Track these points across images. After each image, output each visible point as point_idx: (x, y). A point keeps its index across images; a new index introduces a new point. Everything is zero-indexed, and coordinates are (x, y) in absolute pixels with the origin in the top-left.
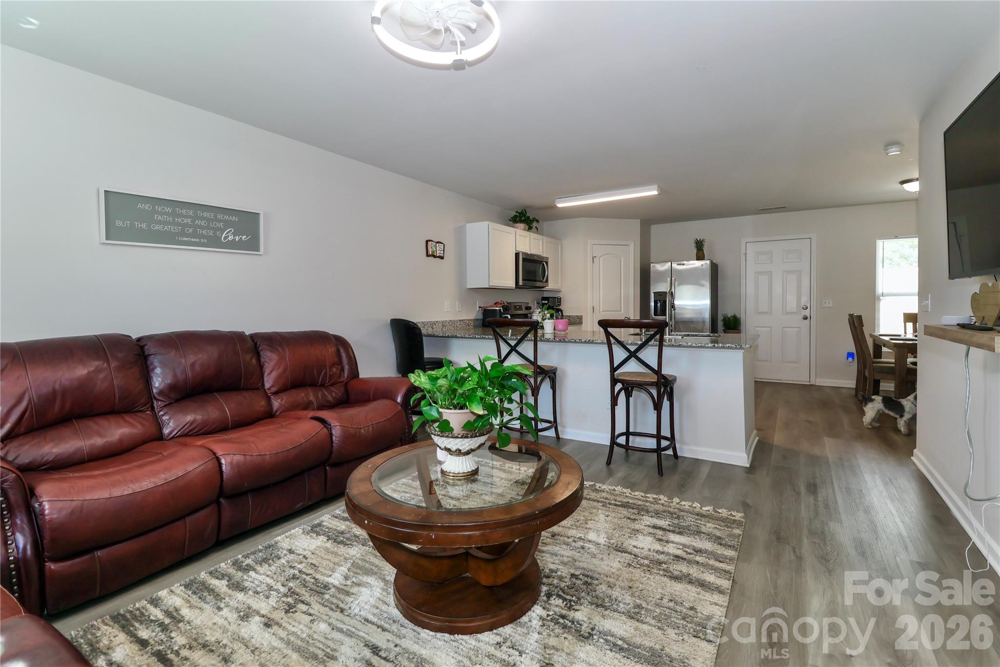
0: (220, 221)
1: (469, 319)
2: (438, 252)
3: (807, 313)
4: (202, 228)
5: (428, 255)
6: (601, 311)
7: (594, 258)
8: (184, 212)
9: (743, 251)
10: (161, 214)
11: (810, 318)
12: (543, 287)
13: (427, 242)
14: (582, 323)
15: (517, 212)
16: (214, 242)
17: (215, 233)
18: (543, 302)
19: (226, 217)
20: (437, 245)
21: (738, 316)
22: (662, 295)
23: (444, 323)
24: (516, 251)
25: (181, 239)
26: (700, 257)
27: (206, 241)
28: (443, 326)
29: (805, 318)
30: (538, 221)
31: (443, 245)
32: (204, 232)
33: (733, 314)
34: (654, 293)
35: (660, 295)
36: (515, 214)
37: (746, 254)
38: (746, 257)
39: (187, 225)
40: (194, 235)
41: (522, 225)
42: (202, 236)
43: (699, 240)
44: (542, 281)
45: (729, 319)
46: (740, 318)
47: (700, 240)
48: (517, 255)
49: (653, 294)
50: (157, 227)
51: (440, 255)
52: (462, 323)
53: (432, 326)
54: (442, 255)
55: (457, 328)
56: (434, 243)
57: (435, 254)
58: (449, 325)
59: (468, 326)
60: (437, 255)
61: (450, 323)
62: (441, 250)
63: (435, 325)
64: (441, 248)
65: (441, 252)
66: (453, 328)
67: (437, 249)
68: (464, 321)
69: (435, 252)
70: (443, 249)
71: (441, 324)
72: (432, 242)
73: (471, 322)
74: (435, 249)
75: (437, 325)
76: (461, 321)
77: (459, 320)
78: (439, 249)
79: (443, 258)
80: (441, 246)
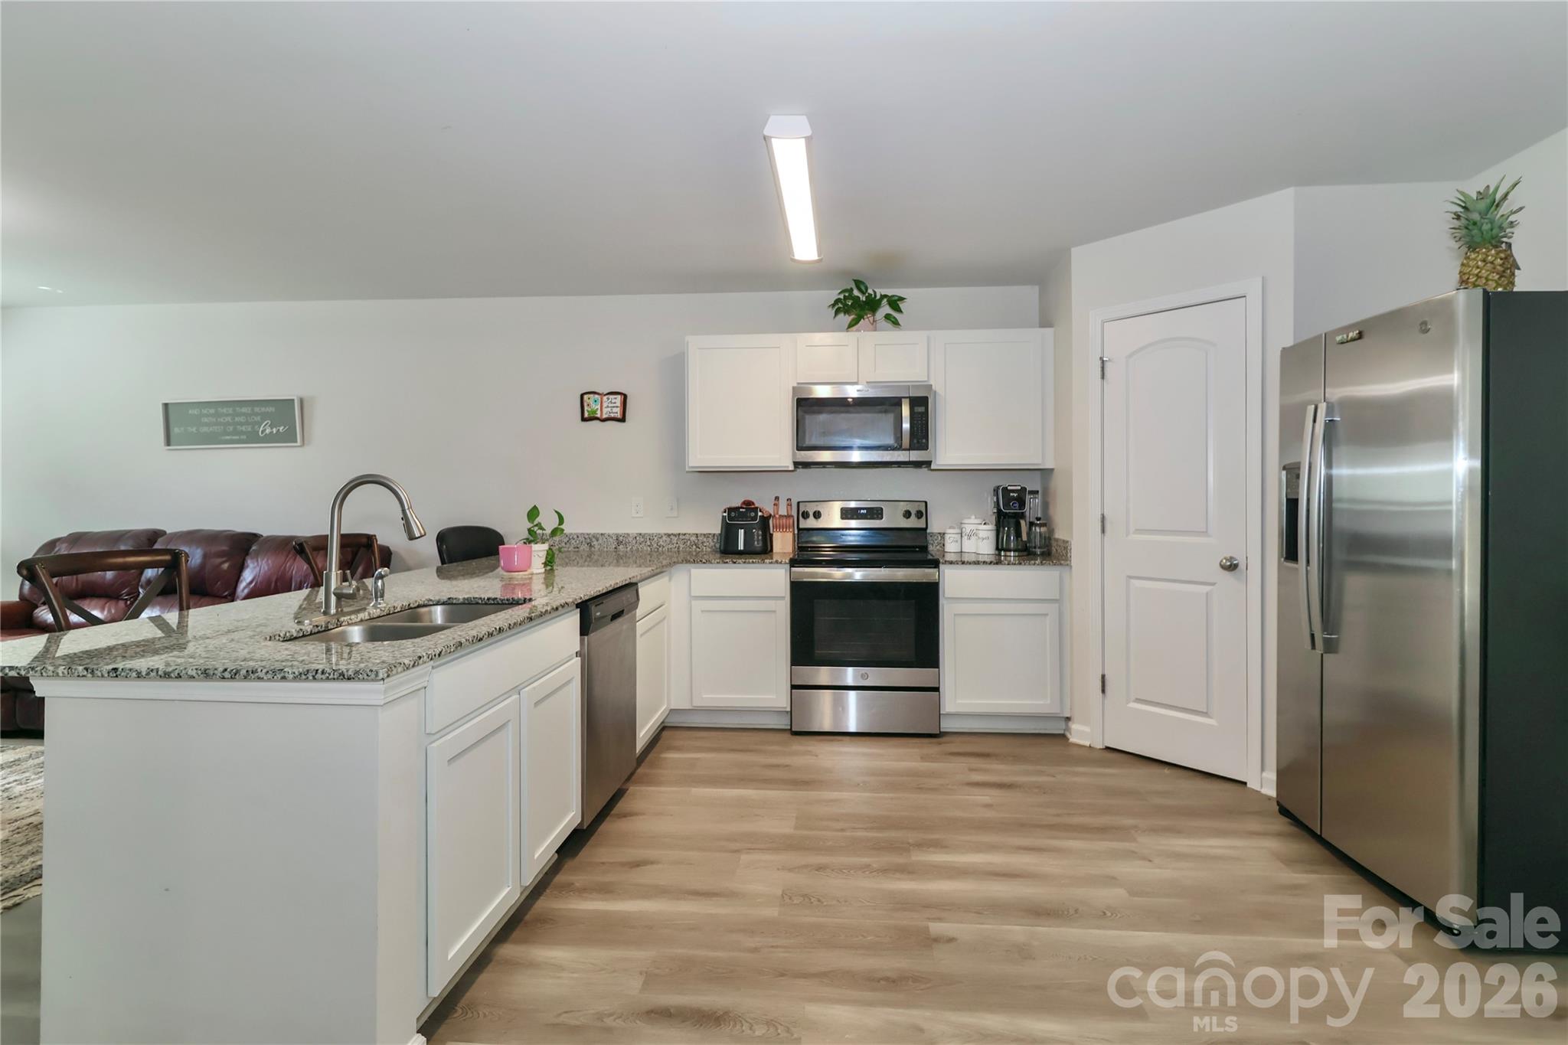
0: (257, 414)
1: (697, 532)
2: (605, 410)
4: (241, 424)
5: (584, 419)
7: (1105, 364)
8: (225, 410)
10: (207, 416)
13: (582, 396)
16: (253, 438)
17: (253, 428)
19: (263, 409)
20: (605, 398)
23: (621, 538)
24: (797, 383)
25: (223, 438)
27: (245, 437)
28: (619, 543)
31: (621, 397)
32: (243, 428)
36: (837, 294)
39: (228, 424)
40: (235, 432)
42: (242, 433)
50: (205, 429)
51: (612, 415)
52: (675, 539)
53: (588, 541)
54: (619, 416)
55: (660, 549)
56: (597, 396)
57: (599, 415)
58: (634, 542)
59: (694, 547)
60: (605, 416)
61: (638, 538)
62: (614, 407)
63: (597, 540)
64: (615, 403)
65: (615, 410)
66: (649, 549)
67: (605, 405)
68: (680, 537)
69: (599, 412)
70: (619, 405)
71: (611, 540)
72: (592, 395)
73: (705, 540)
74: (599, 407)
75: (600, 541)
76: (672, 537)
77: (665, 534)
78: (610, 405)
79: (623, 420)
80: (616, 398)
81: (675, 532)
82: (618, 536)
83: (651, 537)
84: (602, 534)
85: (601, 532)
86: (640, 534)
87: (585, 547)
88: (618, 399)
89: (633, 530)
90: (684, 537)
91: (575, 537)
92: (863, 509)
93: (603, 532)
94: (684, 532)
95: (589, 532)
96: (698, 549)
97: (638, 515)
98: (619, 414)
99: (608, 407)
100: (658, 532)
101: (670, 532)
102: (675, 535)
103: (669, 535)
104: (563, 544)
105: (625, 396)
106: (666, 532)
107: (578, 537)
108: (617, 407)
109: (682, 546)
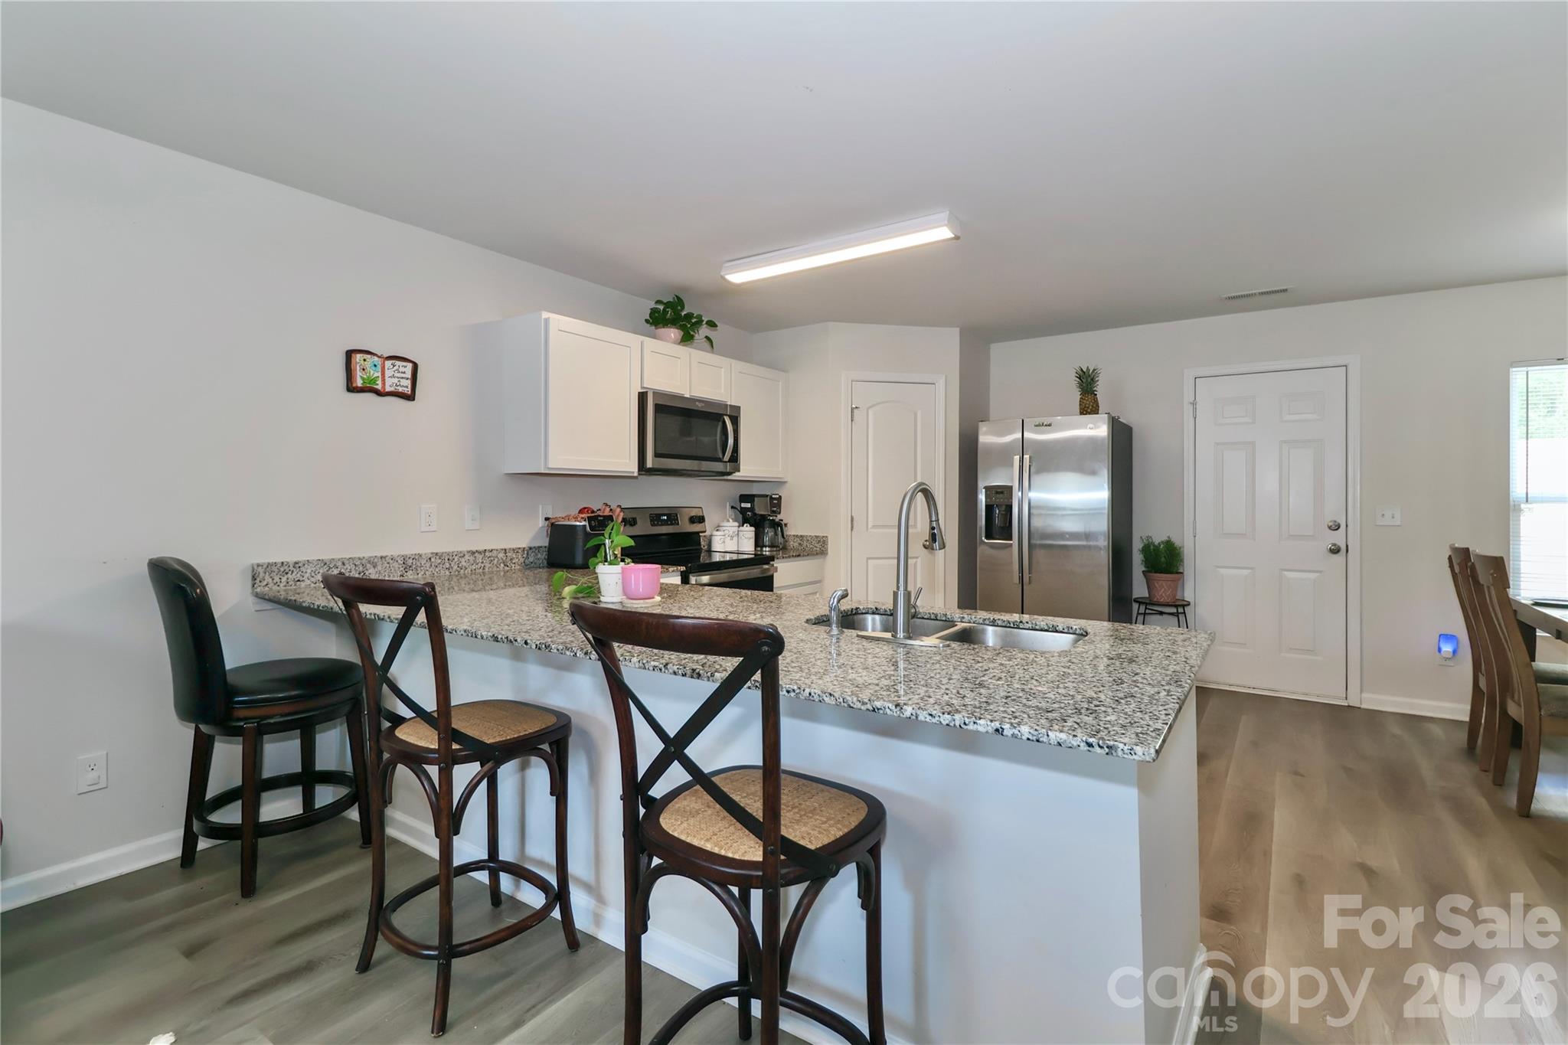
1: (507, 546)
2: (389, 382)
3: (1338, 538)
5: (351, 388)
6: (870, 526)
7: (855, 411)
9: (1188, 397)
11: (1347, 551)
12: (729, 474)
13: (349, 354)
14: (827, 554)
15: (658, 302)
18: (743, 505)
20: (388, 363)
21: (1177, 542)
22: (1002, 493)
24: (642, 388)
26: (1089, 406)
29: (1335, 550)
30: (712, 324)
31: (410, 366)
33: (1165, 538)
34: (985, 488)
35: (997, 493)
36: (653, 305)
37: (1194, 404)
38: (1195, 410)
41: (673, 333)
43: (1085, 370)
44: (720, 460)
45: (1157, 548)
46: (1183, 547)
47: (1088, 368)
48: (642, 397)
49: (984, 490)
51: (400, 389)
52: (480, 558)
53: (361, 569)
54: (408, 391)
55: (462, 571)
56: (376, 358)
57: (379, 387)
58: (428, 565)
59: (502, 565)
60: (388, 389)
61: (433, 560)
62: (402, 378)
63: (374, 567)
64: (404, 373)
65: (400, 382)
66: (447, 573)
67: (388, 373)
68: (487, 554)
69: (379, 382)
70: (410, 377)
71: (396, 565)
72: (369, 356)
73: (514, 556)
74: (379, 374)
75: (379, 568)
76: (476, 554)
77: (468, 552)
78: (397, 375)
79: (410, 397)
80: (405, 367)
81: (481, 548)
82: (405, 558)
84: (381, 558)
85: (379, 555)
86: (437, 554)
88: (408, 368)
89: (426, 550)
90: (490, 555)
91: (339, 564)
92: (665, 515)
93: (384, 554)
94: (490, 548)
95: (361, 556)
96: (506, 568)
97: (427, 529)
98: (408, 389)
99: (393, 376)
100: (460, 549)
101: (474, 549)
102: (480, 552)
103: (473, 553)
105: (415, 367)
106: (469, 549)
107: (344, 564)
109: (488, 565)
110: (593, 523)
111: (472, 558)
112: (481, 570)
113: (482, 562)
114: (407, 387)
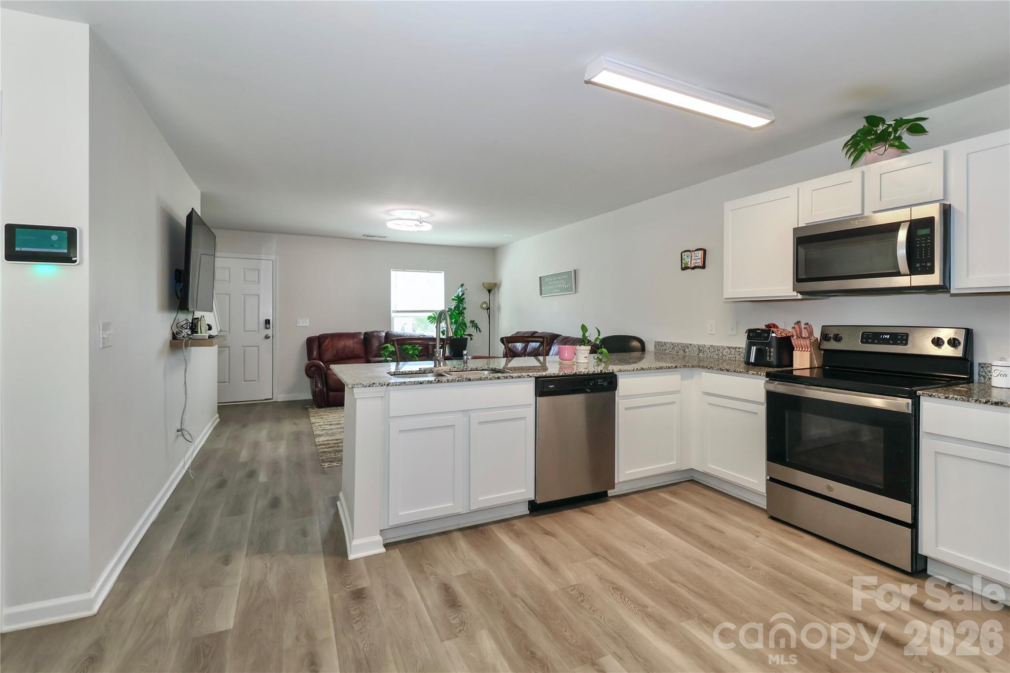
2: (693, 262)
4: (559, 284)
5: (682, 269)
17: (562, 285)
20: (693, 253)
23: (701, 348)
25: (554, 291)
27: (560, 290)
28: (700, 351)
32: (559, 286)
39: (555, 284)
42: (559, 288)
50: (550, 287)
51: (696, 265)
53: (683, 348)
54: (700, 264)
55: (724, 357)
56: (689, 253)
57: (689, 266)
58: (708, 351)
60: (693, 266)
61: (710, 349)
62: (697, 259)
63: (687, 349)
64: (699, 256)
65: (698, 261)
66: (717, 357)
68: (737, 350)
69: (689, 263)
70: (702, 257)
71: (695, 349)
72: (687, 253)
74: (690, 260)
76: (731, 349)
77: (727, 347)
79: (703, 267)
80: (698, 253)
81: (734, 346)
82: (699, 346)
83: (718, 349)
85: (690, 343)
86: (712, 346)
87: (681, 352)
88: (700, 253)
89: (707, 342)
90: (739, 350)
91: (677, 345)
92: (887, 334)
94: (739, 347)
95: (683, 342)
97: (711, 333)
98: (700, 262)
99: (694, 259)
100: (723, 345)
101: (730, 346)
102: (733, 348)
103: (729, 348)
104: (671, 349)
105: (705, 251)
108: (699, 259)
109: (737, 356)
110: (751, 334)
111: (729, 351)
112: (734, 359)
113: (734, 354)
114: (699, 263)
